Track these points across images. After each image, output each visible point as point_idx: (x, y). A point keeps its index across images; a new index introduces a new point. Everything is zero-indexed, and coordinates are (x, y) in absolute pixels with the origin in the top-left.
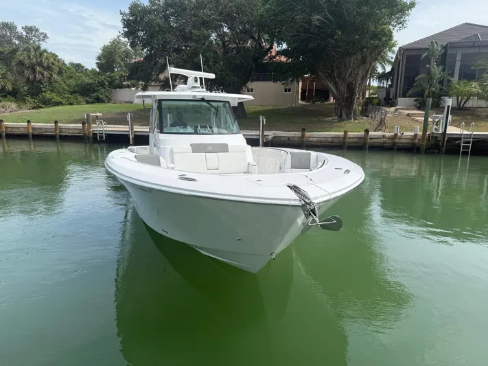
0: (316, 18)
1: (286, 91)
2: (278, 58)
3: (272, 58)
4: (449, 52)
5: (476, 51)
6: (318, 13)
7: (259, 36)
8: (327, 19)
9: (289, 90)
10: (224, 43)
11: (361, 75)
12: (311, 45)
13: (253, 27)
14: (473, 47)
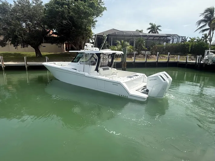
0: (64, 22)
1: (59, 47)
2: (53, 35)
3: (50, 35)
4: (109, 37)
5: (116, 37)
6: (65, 20)
7: (44, 26)
8: (69, 23)
9: (60, 47)
10: (29, 28)
11: (83, 43)
12: (65, 31)
13: (41, 22)
14: (115, 36)
